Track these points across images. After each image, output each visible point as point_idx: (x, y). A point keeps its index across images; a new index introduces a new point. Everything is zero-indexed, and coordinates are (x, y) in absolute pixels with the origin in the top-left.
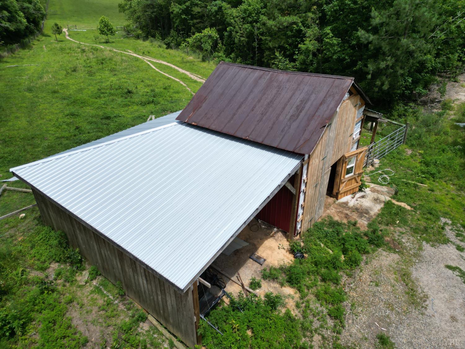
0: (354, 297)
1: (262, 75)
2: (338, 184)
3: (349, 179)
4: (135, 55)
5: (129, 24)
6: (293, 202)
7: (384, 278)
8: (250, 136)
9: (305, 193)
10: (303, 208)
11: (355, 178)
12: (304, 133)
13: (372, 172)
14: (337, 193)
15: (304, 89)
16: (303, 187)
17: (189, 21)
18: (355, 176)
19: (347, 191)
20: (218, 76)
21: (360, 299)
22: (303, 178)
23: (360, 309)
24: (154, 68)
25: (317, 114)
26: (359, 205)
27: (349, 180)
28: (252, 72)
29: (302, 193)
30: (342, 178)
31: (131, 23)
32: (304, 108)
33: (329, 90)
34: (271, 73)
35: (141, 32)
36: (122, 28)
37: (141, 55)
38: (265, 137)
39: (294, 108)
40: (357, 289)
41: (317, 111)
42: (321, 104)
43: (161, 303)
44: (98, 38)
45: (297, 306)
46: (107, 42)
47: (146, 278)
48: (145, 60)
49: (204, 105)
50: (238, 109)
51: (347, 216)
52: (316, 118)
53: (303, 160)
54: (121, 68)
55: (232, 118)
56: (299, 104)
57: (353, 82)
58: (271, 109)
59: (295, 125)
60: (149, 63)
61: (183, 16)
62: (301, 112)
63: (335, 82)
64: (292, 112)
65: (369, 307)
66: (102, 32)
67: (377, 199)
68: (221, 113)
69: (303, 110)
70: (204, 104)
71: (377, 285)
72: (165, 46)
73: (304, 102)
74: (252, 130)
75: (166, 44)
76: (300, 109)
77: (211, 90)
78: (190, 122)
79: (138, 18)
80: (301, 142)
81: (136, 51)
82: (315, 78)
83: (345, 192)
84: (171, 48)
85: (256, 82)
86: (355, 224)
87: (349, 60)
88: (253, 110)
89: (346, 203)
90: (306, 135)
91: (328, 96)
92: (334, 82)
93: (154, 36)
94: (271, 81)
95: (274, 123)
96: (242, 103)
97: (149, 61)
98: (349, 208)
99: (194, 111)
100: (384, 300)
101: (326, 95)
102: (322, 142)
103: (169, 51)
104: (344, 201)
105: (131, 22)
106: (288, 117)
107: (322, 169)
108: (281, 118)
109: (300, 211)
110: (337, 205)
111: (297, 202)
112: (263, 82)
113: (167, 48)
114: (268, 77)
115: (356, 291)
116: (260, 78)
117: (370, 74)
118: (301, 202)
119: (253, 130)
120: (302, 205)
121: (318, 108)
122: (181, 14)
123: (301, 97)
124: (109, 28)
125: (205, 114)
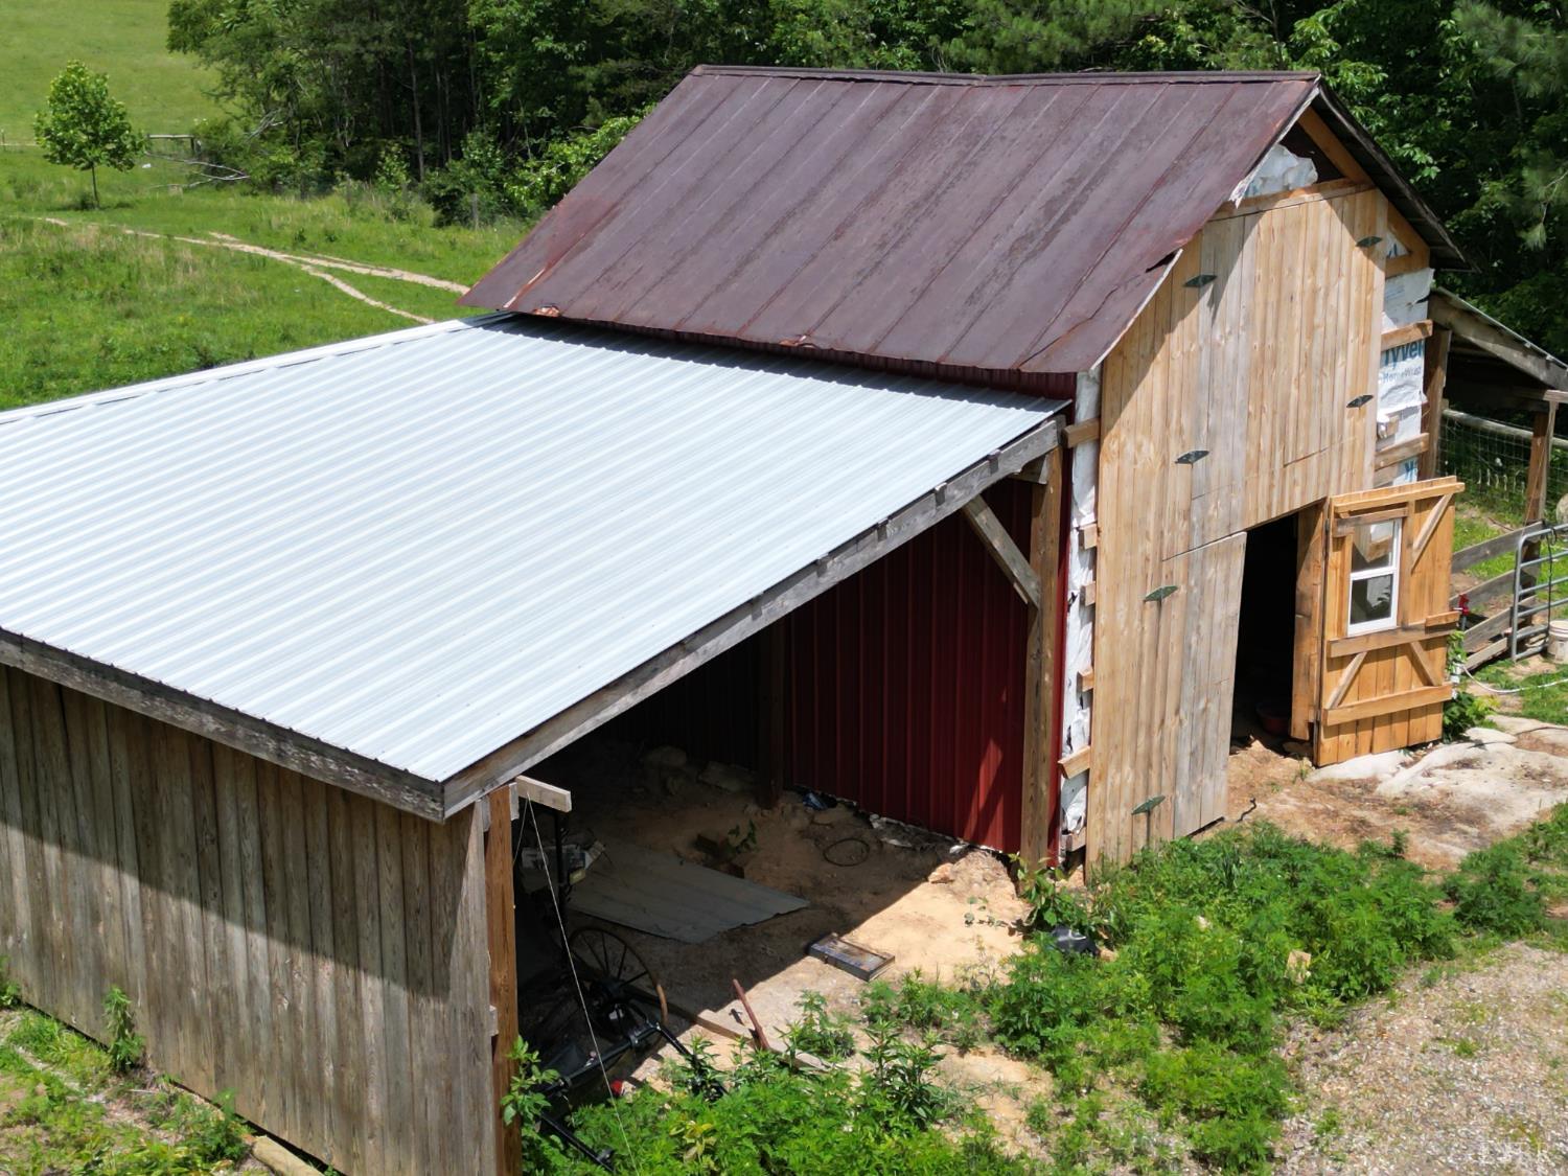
0: (1340, 1099)
1: (897, 101)
2: (1315, 673)
3: (1373, 645)
4: (248, 248)
5: (220, 116)
6: (1032, 650)
7: (1508, 1030)
8: (816, 334)
9: (1091, 612)
10: (1087, 699)
11: (1405, 649)
12: (1071, 297)
13: (1537, 679)
14: (1311, 726)
15: (1086, 135)
16: (1079, 576)
17: (573, 70)
18: (1403, 638)
19: (1374, 722)
20: (681, 122)
21: (1367, 1104)
22: (1075, 524)
23: (1361, 1139)
24: (360, 296)
25: (1139, 221)
26: (1434, 792)
27: (1374, 656)
28: (845, 94)
29: (1075, 606)
30: (1331, 636)
31: (238, 112)
32: (1082, 203)
33: (1203, 129)
34: (937, 90)
35: (291, 160)
36: (179, 141)
37: (284, 250)
38: (890, 331)
39: (1035, 208)
40: (1359, 1069)
41: (1138, 210)
42: (1161, 182)
43: (328, 1010)
44: (33, 188)
45: (1037, 1121)
46: (84, 205)
47: (266, 884)
48: (305, 268)
49: (602, 240)
50: (768, 236)
51: (1358, 827)
52: (1129, 235)
53: (1069, 415)
54: (163, 288)
55: (736, 273)
56: (1058, 193)
57: (1316, 92)
58: (926, 223)
59: (1031, 272)
60: (328, 277)
61: (545, 44)
62: (1065, 219)
63: (1235, 97)
64: (1021, 224)
65: (1408, 1130)
66: (64, 152)
67: (1543, 774)
68: (682, 261)
69: (1075, 212)
70: (602, 236)
71: (1465, 1051)
72: (430, 214)
73: (1079, 186)
74: (826, 308)
75: (437, 202)
76: (1057, 212)
77: (644, 179)
78: (526, 309)
79: (283, 79)
80: (1058, 330)
81: (252, 232)
82: (1142, 90)
83: (1357, 725)
84: (465, 221)
85: (865, 131)
86: (1396, 852)
87: (1433, 172)
88: (838, 234)
89: (1367, 786)
90: (1082, 304)
91: (1195, 148)
92: (1229, 97)
93: (365, 172)
94: (936, 119)
95: (935, 275)
96: (790, 214)
97: (329, 271)
98: (1379, 802)
99: (550, 266)
100: (1495, 1109)
101: (1189, 147)
102: (1169, 358)
103: (453, 233)
104: (1355, 776)
105: (236, 106)
106: (1002, 246)
107: (1187, 515)
108: (970, 252)
109: (1075, 717)
110: (1318, 787)
111: (1049, 654)
112: (899, 128)
113: (439, 224)
114: (922, 107)
115: (1353, 1079)
116: (885, 113)
117: (1537, 221)
118: (1076, 661)
119: (832, 310)
120: (1080, 678)
121: (1146, 199)
122: (531, 32)
123: (1070, 166)
124: (104, 126)
125: (606, 271)
